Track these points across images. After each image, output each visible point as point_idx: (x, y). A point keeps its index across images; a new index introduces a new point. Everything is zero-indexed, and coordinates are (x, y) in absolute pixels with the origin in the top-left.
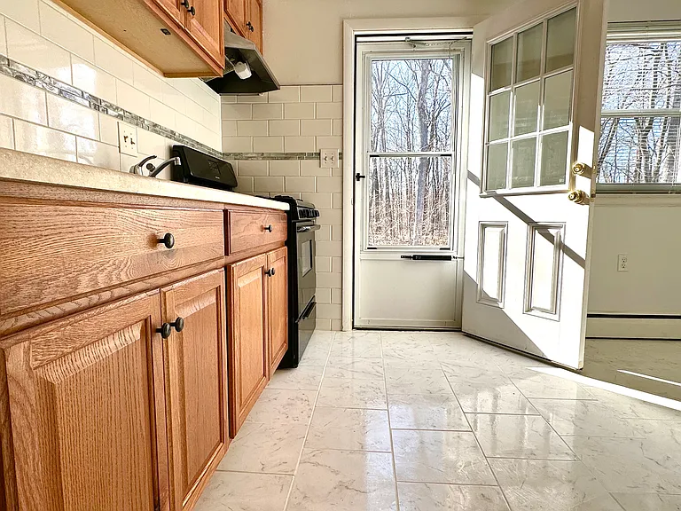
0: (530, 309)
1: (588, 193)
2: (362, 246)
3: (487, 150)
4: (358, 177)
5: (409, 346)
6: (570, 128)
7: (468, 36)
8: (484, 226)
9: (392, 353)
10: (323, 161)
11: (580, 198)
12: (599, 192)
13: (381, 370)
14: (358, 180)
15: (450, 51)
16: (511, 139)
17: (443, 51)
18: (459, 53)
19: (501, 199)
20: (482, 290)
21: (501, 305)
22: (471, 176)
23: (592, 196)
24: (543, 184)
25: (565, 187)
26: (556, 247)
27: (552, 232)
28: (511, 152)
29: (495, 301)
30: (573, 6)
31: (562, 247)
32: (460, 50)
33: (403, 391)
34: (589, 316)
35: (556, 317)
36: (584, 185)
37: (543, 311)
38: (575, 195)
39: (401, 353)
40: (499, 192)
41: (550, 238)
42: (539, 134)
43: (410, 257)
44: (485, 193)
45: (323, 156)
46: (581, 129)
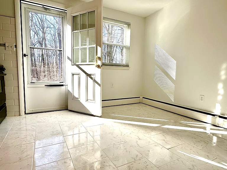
0: (87, 100)
1: (100, 65)
2: (28, 82)
3: (73, 50)
4: (25, 55)
5: (48, 117)
6: (95, 46)
7: (66, 11)
8: (73, 75)
9: (41, 121)
10: (7, 48)
11: (98, 66)
12: (103, 65)
13: (35, 128)
14: (25, 56)
15: (60, 15)
16: (80, 47)
17: (57, 14)
18: (63, 16)
19: (78, 66)
20: (73, 95)
21: (79, 100)
22: (68, 58)
23: (101, 66)
24: (89, 62)
25: (95, 63)
26: (93, 81)
27: (92, 76)
28: (80, 51)
29: (78, 98)
30: (94, 10)
31: (95, 81)
32: (63, 15)
33: (42, 134)
34: (102, 101)
35: (94, 102)
36: (99, 63)
37: (91, 100)
38: (97, 65)
39: (44, 120)
40: (77, 64)
41: (92, 78)
42: (87, 46)
43: (48, 86)
44: (73, 64)
45: (7, 45)
46: (98, 46)
